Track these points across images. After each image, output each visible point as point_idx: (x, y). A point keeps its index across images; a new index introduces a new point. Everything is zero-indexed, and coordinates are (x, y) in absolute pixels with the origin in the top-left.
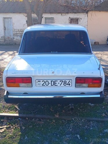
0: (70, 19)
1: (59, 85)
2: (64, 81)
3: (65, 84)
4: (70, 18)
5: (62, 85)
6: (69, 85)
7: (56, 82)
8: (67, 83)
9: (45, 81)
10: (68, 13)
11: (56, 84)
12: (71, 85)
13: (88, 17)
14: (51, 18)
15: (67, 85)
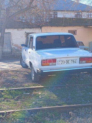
0: (26, 34)
1: (70, 63)
2: (73, 60)
3: (74, 62)
4: (26, 32)
5: (72, 63)
6: (76, 62)
7: (69, 61)
8: (75, 62)
9: (63, 61)
10: (23, 28)
11: (69, 63)
12: (76, 63)
13: (42, 31)
14: (8, 32)
15: (75, 63)
